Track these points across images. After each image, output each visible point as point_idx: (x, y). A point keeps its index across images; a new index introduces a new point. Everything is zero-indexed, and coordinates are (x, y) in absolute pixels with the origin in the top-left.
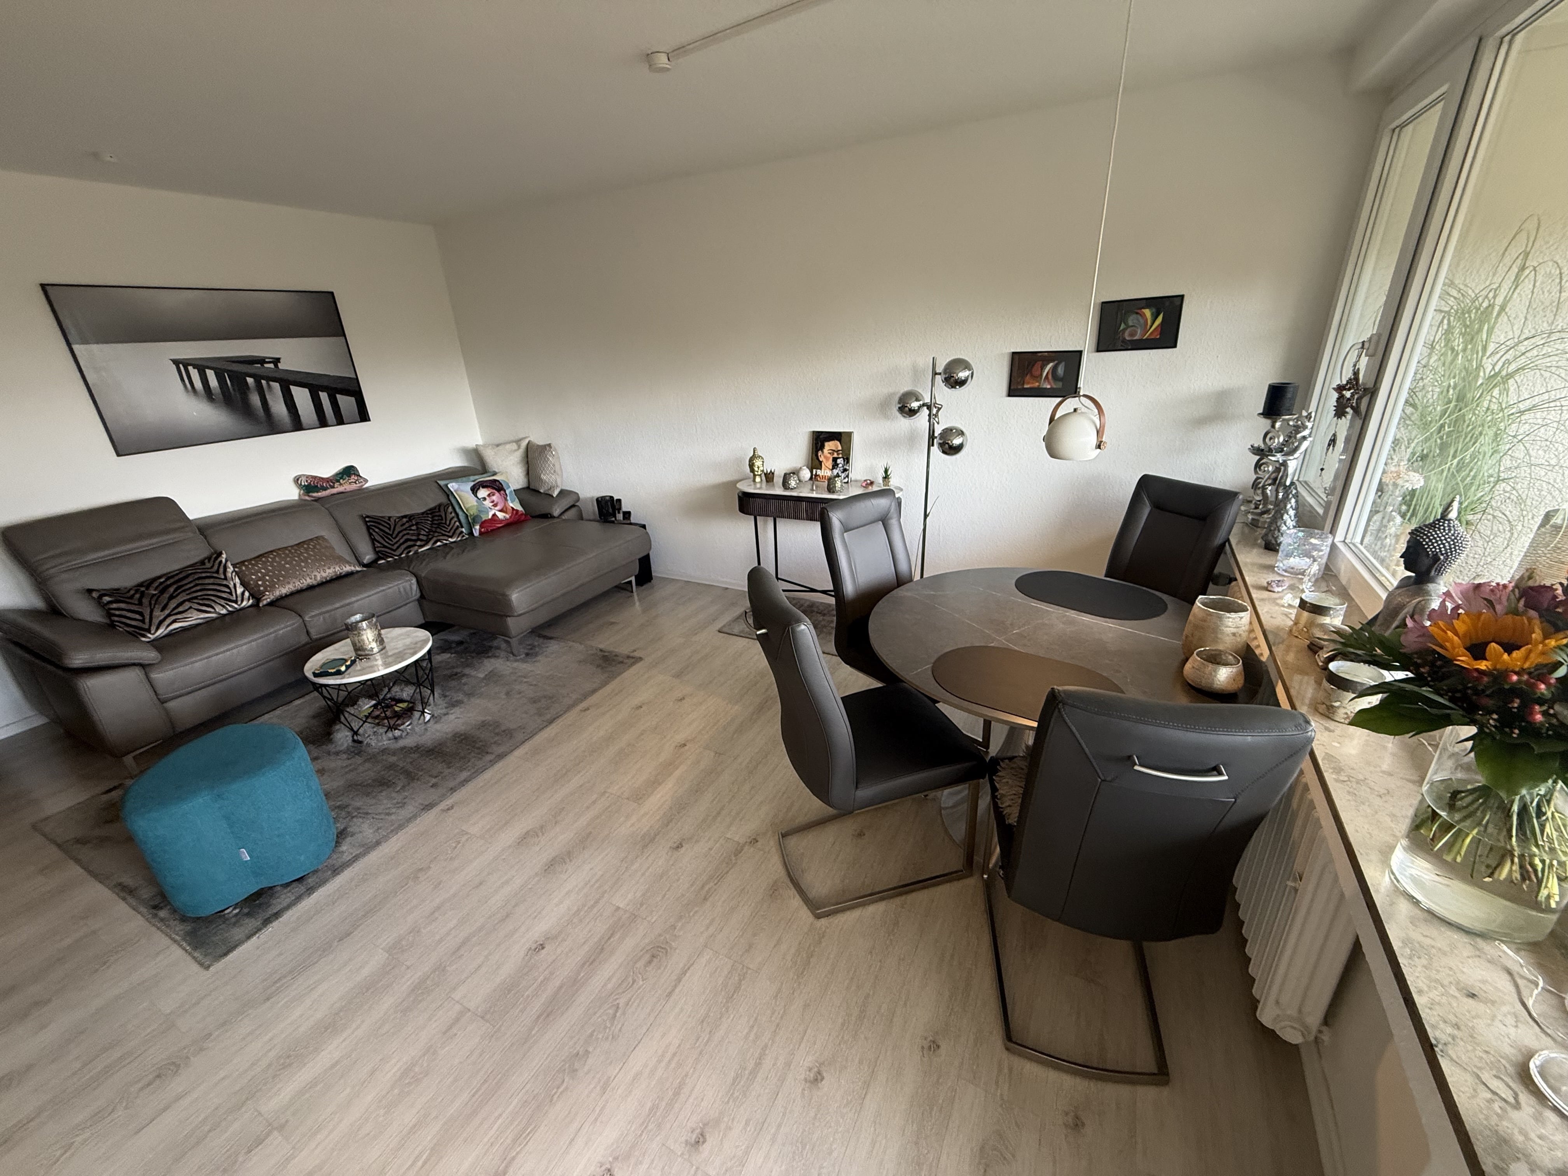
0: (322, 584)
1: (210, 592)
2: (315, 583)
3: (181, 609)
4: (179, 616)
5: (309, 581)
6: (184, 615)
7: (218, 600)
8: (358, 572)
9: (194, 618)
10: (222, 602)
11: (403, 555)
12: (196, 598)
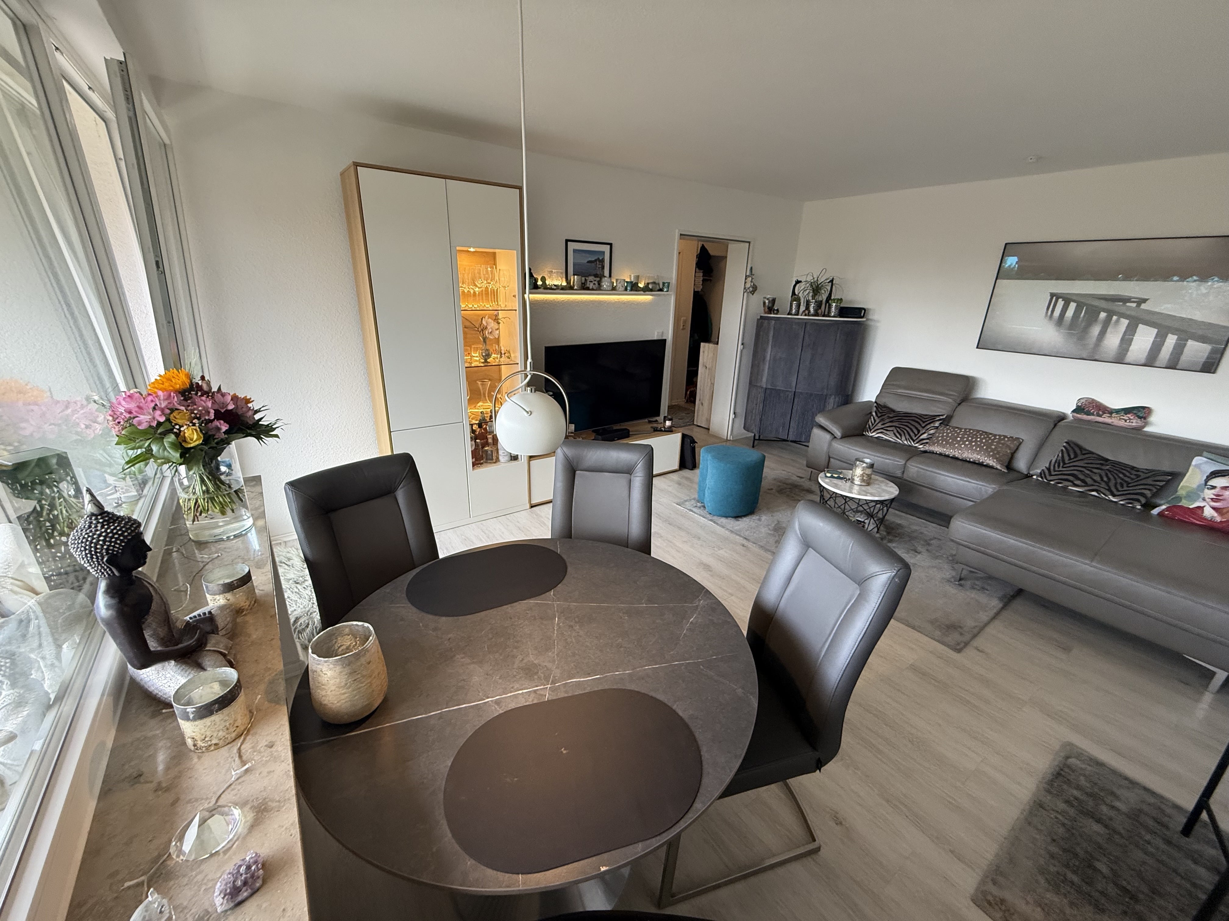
0: (964, 461)
1: (907, 429)
2: (960, 457)
3: (888, 429)
4: (885, 431)
5: (957, 454)
6: (888, 432)
7: (906, 434)
8: (997, 469)
9: (889, 437)
10: (908, 437)
11: (1052, 483)
12: (899, 428)
